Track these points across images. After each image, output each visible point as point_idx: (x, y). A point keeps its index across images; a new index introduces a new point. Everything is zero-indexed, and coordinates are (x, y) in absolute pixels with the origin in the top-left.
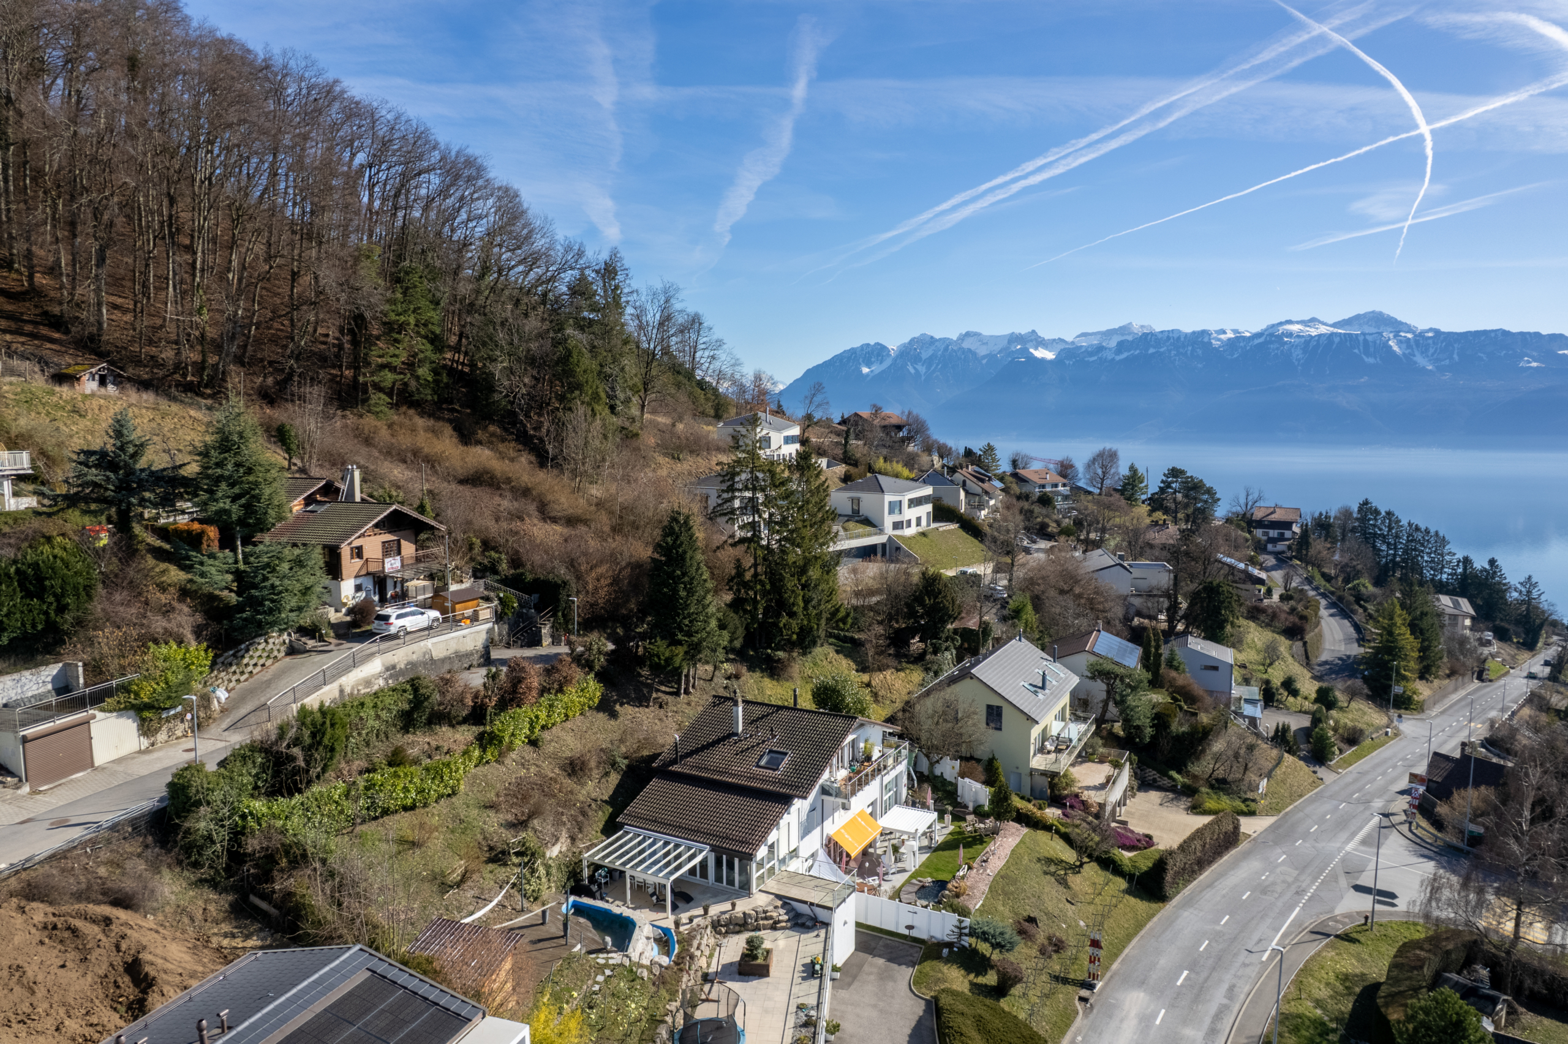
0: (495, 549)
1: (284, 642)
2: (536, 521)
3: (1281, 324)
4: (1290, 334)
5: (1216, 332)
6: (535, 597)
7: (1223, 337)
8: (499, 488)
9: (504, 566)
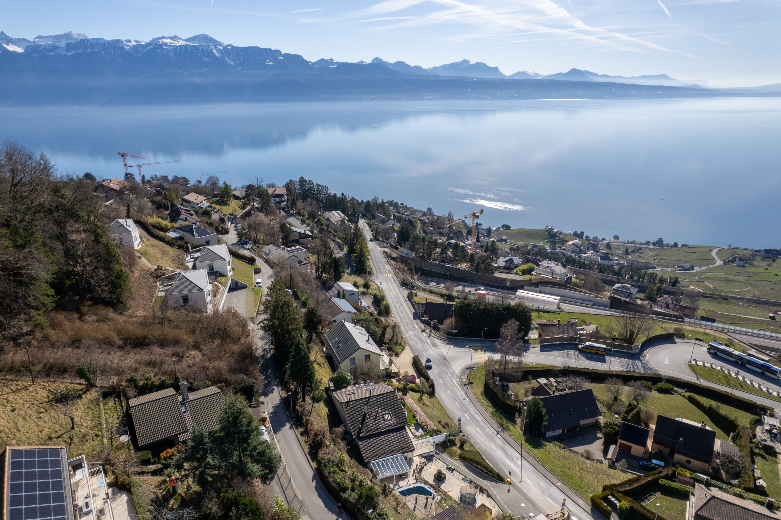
3: (160, 38)
4: (166, 45)
5: (126, 41)
7: (129, 44)
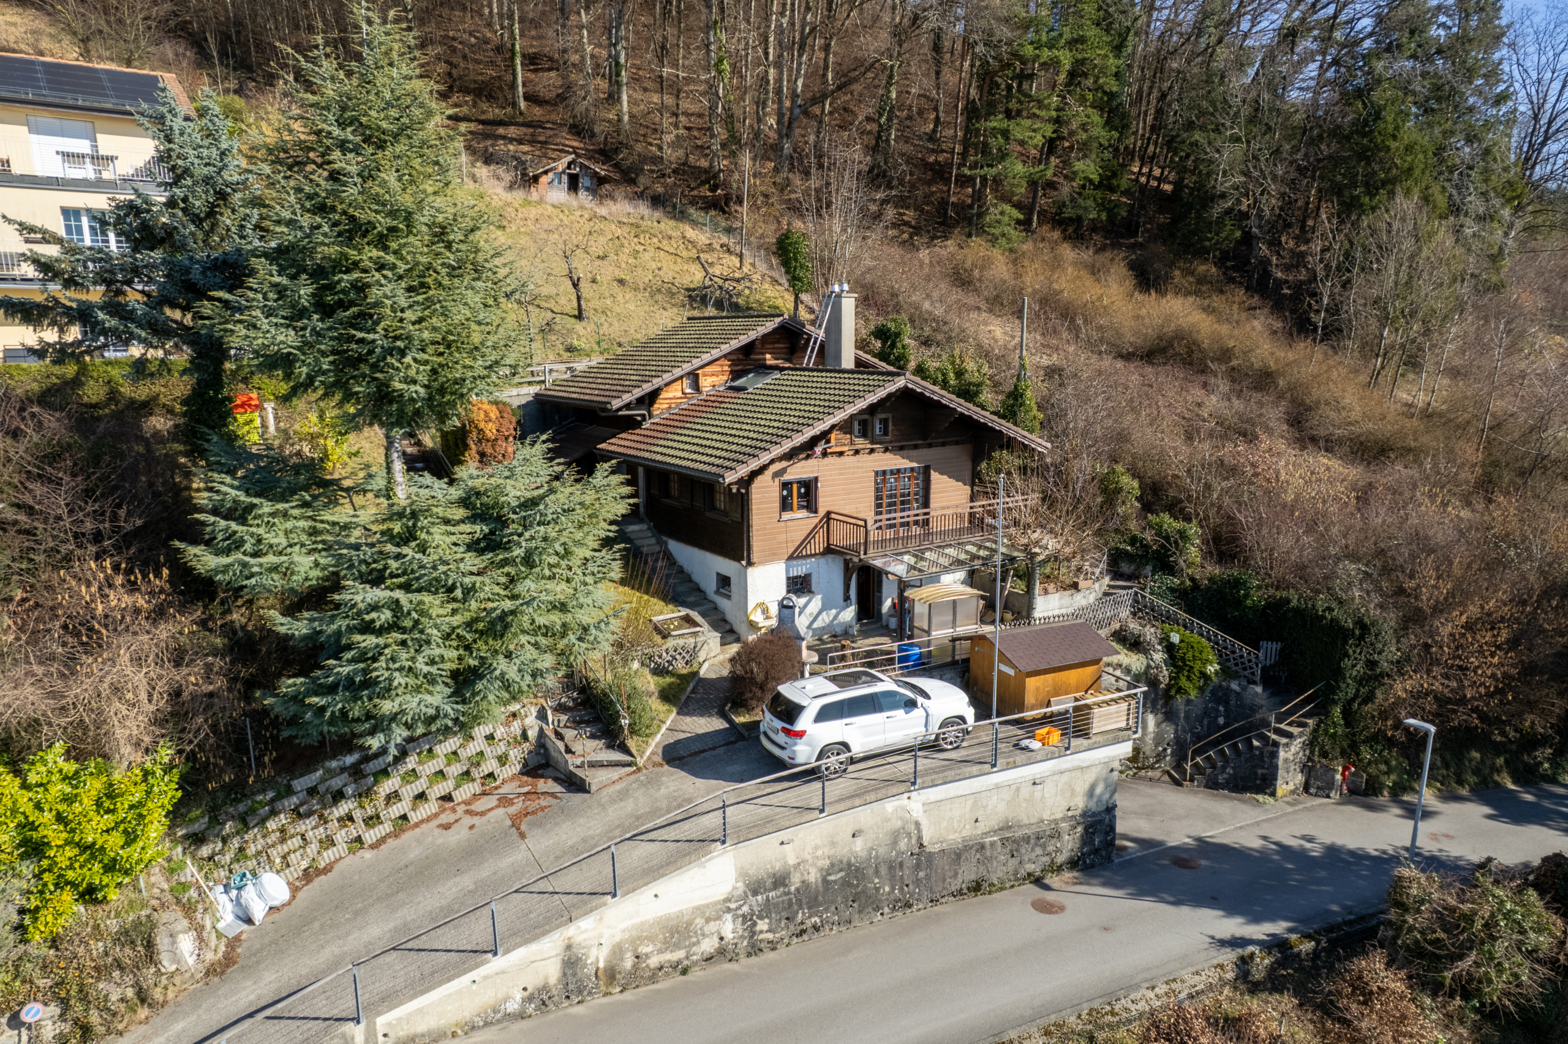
0: (1175, 508)
1: (525, 736)
2: (1281, 445)
6: (1269, 651)
8: (1204, 370)
9: (1193, 552)
